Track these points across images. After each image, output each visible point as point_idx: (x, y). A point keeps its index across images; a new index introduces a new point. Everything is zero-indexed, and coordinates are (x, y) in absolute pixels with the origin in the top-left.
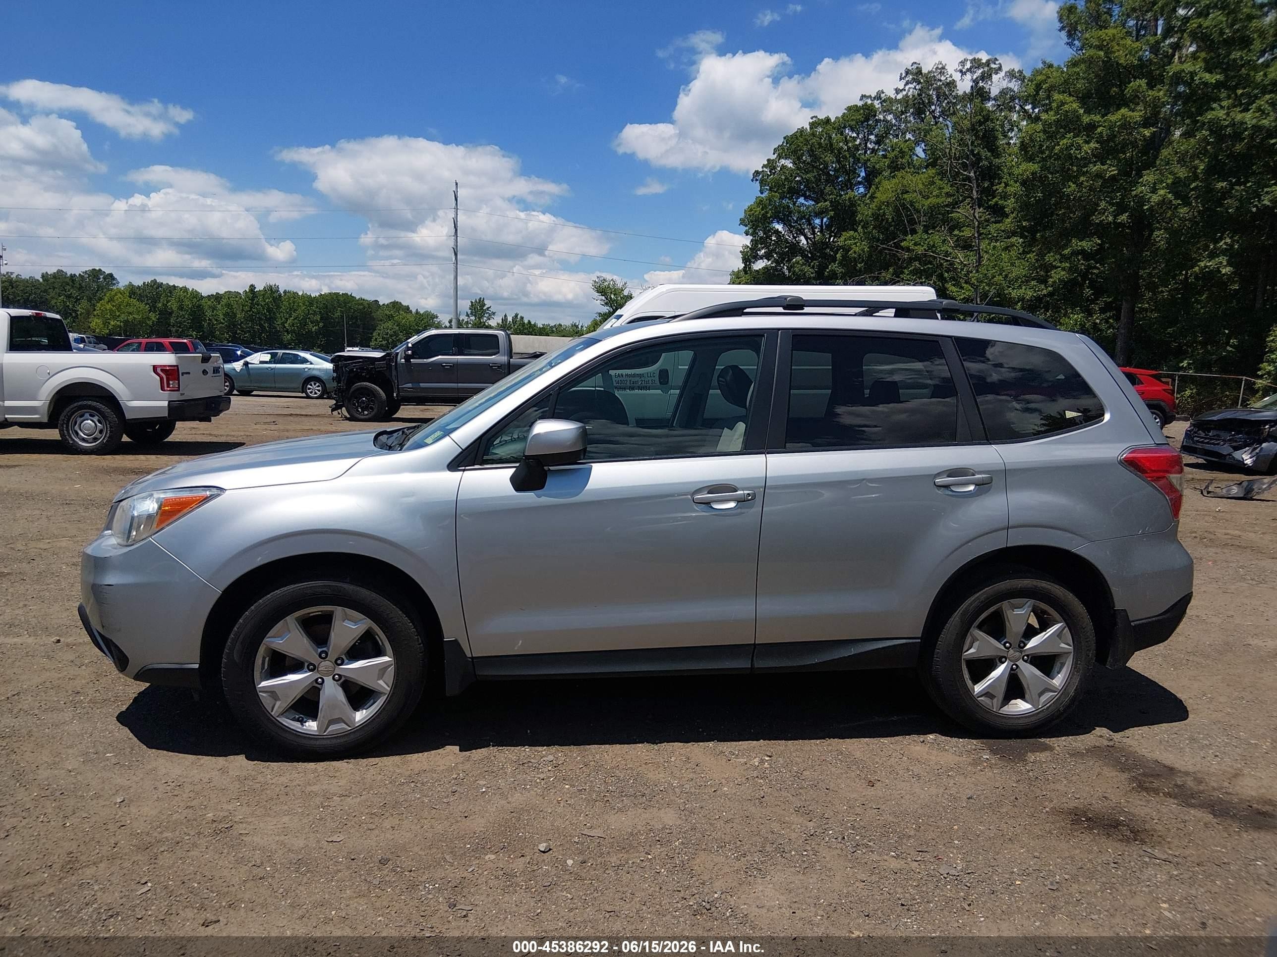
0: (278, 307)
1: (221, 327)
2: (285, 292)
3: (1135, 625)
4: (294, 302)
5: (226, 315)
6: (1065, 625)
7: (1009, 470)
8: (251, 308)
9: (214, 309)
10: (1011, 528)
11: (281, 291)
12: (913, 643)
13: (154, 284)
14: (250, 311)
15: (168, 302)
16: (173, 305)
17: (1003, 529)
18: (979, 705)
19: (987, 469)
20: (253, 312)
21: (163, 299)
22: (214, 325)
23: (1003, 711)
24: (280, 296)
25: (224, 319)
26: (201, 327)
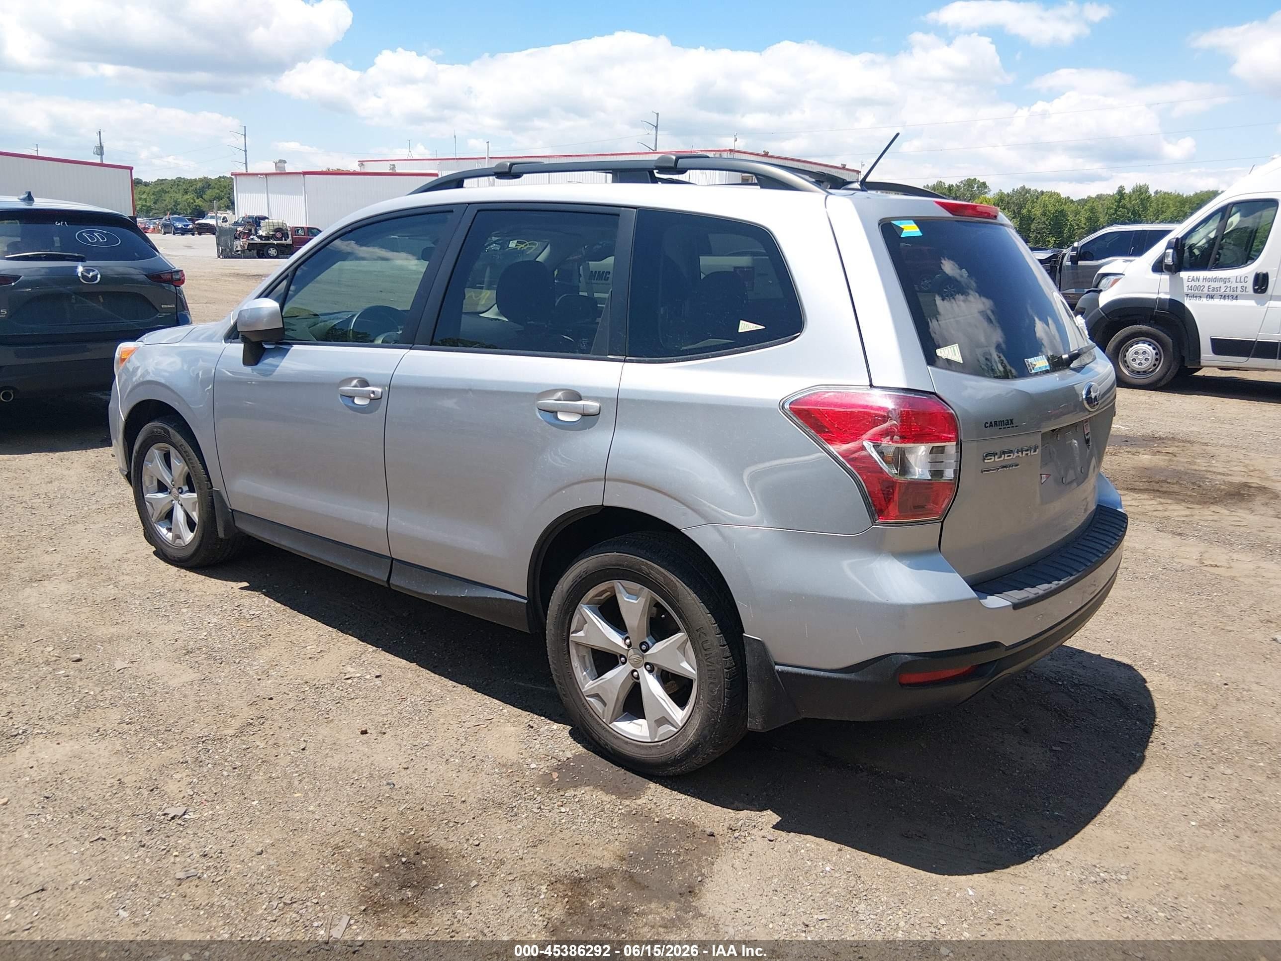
0: (1145, 209)
1: (1082, 232)
2: (1156, 193)
3: (781, 673)
4: (1163, 204)
5: (1089, 219)
6: (686, 637)
7: (621, 399)
8: (1116, 211)
9: (1077, 213)
10: (610, 480)
11: (1152, 192)
12: (518, 602)
13: (1023, 190)
14: (1114, 214)
15: (1033, 208)
16: (1037, 212)
17: (599, 480)
18: (585, 706)
19: (595, 395)
20: (1118, 216)
21: (1029, 205)
22: (1074, 230)
23: (615, 726)
24: (1149, 197)
25: (1085, 224)
26: (1061, 233)
